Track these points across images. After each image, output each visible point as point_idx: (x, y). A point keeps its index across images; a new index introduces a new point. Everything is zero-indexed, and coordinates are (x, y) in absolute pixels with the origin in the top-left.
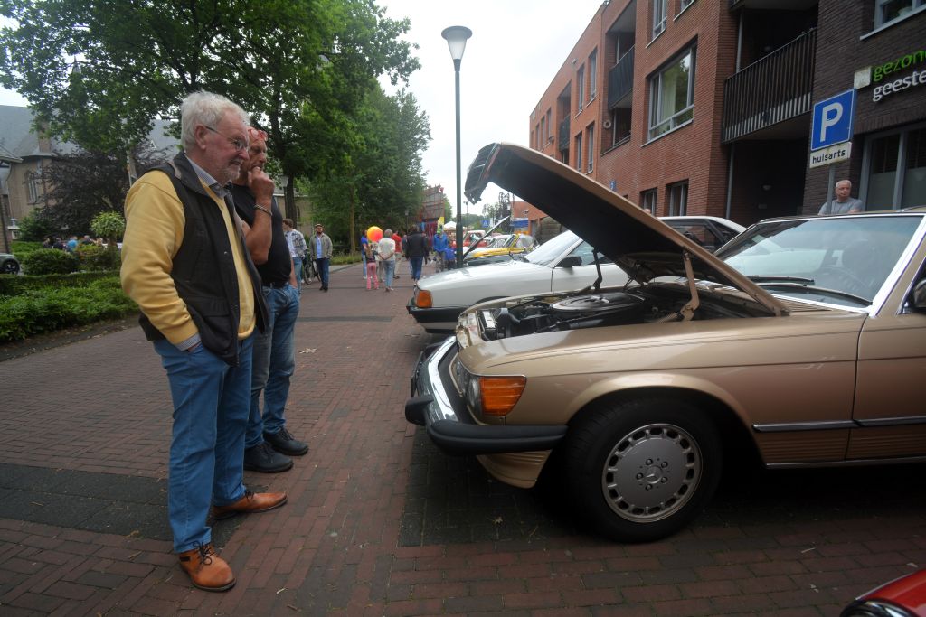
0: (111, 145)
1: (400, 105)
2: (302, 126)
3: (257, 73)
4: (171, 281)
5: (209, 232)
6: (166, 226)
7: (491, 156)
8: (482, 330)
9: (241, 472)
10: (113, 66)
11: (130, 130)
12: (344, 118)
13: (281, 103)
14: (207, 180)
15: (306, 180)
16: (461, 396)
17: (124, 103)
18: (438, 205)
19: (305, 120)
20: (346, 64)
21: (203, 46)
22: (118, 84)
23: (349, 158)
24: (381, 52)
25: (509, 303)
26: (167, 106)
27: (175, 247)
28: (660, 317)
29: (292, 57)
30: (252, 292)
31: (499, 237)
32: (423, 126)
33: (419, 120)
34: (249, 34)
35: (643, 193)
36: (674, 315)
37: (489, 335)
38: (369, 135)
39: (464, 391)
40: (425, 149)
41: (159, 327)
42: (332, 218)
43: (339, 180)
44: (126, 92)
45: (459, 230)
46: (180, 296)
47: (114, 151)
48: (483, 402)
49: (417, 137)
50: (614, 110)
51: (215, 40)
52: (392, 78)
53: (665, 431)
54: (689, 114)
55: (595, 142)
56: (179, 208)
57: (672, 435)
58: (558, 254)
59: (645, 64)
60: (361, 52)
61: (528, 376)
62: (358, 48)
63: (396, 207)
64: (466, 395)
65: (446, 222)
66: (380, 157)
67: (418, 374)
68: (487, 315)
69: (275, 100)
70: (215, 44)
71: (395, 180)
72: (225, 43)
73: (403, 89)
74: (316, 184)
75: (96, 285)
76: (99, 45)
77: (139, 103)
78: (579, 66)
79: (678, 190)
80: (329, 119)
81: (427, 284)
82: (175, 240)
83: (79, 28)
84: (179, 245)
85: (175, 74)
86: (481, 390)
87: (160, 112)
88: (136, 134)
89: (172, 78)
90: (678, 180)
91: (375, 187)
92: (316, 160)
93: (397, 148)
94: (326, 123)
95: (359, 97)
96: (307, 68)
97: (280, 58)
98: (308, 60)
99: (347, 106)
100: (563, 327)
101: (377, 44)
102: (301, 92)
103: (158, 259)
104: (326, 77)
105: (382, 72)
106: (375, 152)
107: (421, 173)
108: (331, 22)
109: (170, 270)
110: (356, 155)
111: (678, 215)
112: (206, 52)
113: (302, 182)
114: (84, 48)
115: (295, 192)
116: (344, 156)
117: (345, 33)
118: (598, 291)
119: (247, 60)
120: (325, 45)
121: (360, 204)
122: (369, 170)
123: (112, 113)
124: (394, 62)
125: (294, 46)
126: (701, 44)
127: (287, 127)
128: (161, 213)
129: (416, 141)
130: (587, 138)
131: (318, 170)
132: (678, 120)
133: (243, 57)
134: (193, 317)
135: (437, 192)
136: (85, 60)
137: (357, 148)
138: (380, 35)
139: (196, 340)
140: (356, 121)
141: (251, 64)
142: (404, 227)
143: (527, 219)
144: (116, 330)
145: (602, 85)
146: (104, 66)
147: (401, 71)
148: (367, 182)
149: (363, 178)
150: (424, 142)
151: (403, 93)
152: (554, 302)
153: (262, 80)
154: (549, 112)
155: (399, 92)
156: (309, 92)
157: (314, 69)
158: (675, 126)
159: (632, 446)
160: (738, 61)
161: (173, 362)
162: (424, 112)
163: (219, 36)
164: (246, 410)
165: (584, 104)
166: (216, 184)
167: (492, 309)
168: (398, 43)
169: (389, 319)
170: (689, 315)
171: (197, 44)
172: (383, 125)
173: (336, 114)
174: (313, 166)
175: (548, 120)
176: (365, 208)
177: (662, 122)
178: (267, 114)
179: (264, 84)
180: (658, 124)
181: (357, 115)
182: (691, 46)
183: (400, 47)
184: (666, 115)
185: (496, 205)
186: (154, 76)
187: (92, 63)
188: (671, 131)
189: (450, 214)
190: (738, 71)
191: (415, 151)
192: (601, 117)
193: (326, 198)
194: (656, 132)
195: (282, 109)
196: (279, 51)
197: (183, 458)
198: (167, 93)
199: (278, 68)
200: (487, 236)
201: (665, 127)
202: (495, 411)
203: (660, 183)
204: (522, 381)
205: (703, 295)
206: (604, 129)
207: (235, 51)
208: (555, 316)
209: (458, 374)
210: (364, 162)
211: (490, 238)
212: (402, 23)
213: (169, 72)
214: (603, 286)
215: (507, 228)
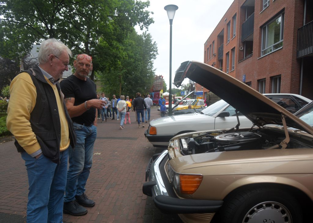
0: (13, 56)
1: (144, 39)
2: (99, 48)
3: (80, 25)
4: (29, 124)
5: (48, 101)
6: (27, 97)
7: (187, 67)
8: (181, 149)
9: (61, 216)
10: (16, 21)
11: (22, 49)
12: (118, 45)
13: (90, 38)
14: (47, 76)
15: (100, 72)
16: (170, 182)
17: (20, 37)
18: (161, 84)
19: (101, 45)
20: (120, 21)
21: (56, 13)
22: (18, 29)
23: (120, 63)
24: (136, 16)
25: (194, 135)
26: (39, 39)
27: (32, 107)
28: (270, 146)
29: (96, 17)
30: (68, 128)
31: (189, 100)
32: (154, 48)
33: (153, 45)
34: (77, 7)
35: (259, 81)
36: (277, 146)
37: (185, 152)
38: (129, 52)
39: (172, 180)
40: (155, 58)
41: (22, 146)
42: (111, 90)
43: (115, 72)
44: (21, 33)
45: (170, 97)
46: (33, 131)
47: (14, 59)
48: (181, 187)
49: (151, 53)
50: (244, 41)
51: (62, 10)
52: (140, 27)
53: (273, 205)
54: (281, 44)
55: (235, 56)
56: (34, 89)
57: (277, 207)
58: (218, 110)
59: (259, 21)
60: (127, 15)
61: (204, 175)
62: (126, 13)
63: (141, 85)
64: (172, 183)
65: (164, 92)
66: (134, 62)
67: (149, 169)
68: (183, 141)
69: (88, 36)
70: (62, 12)
71: (141, 73)
72: (66, 11)
73: (146, 32)
74: (104, 74)
75: (2, 119)
76: (10, 12)
77: (26, 37)
78: (228, 22)
79: (276, 79)
80: (111, 45)
81: (155, 123)
82: (32, 104)
83: (2, 4)
84: (34, 106)
85: (43, 25)
86: (180, 181)
87: (36, 41)
88: (25, 51)
89: (42, 26)
90: (275, 75)
91: (132, 76)
92: (104, 64)
93: (142, 58)
94: (110, 47)
95: (125, 35)
96: (102, 22)
97: (90, 18)
98: (103, 19)
99: (120, 39)
100: (221, 150)
101: (134, 12)
102: (99, 33)
103: (23, 113)
104: (111, 27)
105: (136, 24)
106: (132, 60)
107: (153, 70)
108: (114, 2)
109: (29, 118)
110: (123, 61)
111: (276, 93)
112: (58, 15)
113: (98, 73)
114: (4, 13)
115: (94, 77)
116: (117, 62)
117: (120, 7)
118: (238, 130)
119: (76, 19)
120: (111, 13)
121: (124, 83)
122: (129, 68)
123: (14, 41)
124: (142, 20)
125: (97, 13)
126: (286, 12)
127: (92, 49)
128: (26, 92)
129: (151, 55)
130: (232, 54)
131: (106, 68)
132: (276, 47)
133: (74, 17)
134: (38, 141)
135: (160, 78)
136: (4, 18)
137: (124, 58)
138: (136, 8)
139: (40, 152)
140: (124, 46)
141: (77, 20)
142: (144, 94)
143: (202, 91)
144: (10, 140)
145: (239, 30)
146: (12, 21)
147: (145, 24)
148: (128, 73)
149: (126, 72)
150: (155, 55)
151: (145, 33)
152: (216, 135)
153: (82, 28)
154: (213, 42)
155: (144, 33)
156: (103, 33)
157: (105, 23)
158: (274, 50)
159: (256, 212)
160: (305, 20)
161: (28, 163)
162: (155, 42)
163: (64, 8)
164: (64, 185)
165: (230, 39)
166: (52, 78)
167: (186, 138)
168: (144, 11)
169: (135, 139)
170: (284, 146)
171: (54, 12)
172: (136, 48)
173: (115, 43)
174: (103, 66)
175: (213, 46)
176: (126, 85)
177: (267, 48)
178: (83, 43)
179: (83, 29)
180: (266, 48)
181: (124, 43)
182: (282, 13)
183: (145, 13)
184: (270, 44)
185: (188, 85)
186: (34, 26)
187: (7, 20)
188: (272, 51)
189: (166, 88)
190: (304, 25)
191: (150, 59)
192: (238, 45)
193: (108, 80)
194: (265, 52)
195: (90, 40)
196: (90, 15)
197: (32, 210)
198: (39, 33)
199: (89, 22)
200: (184, 100)
201: (269, 50)
202: (187, 192)
203: (267, 76)
204: (201, 177)
205: (291, 135)
206: (239, 50)
207: (70, 15)
208: (217, 143)
209: (169, 171)
210: (127, 64)
211: (185, 101)
212: (146, 3)
213: (41, 24)
214: (240, 128)
215: (193, 96)
